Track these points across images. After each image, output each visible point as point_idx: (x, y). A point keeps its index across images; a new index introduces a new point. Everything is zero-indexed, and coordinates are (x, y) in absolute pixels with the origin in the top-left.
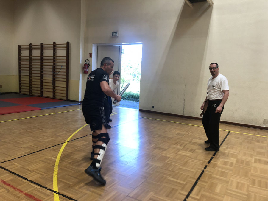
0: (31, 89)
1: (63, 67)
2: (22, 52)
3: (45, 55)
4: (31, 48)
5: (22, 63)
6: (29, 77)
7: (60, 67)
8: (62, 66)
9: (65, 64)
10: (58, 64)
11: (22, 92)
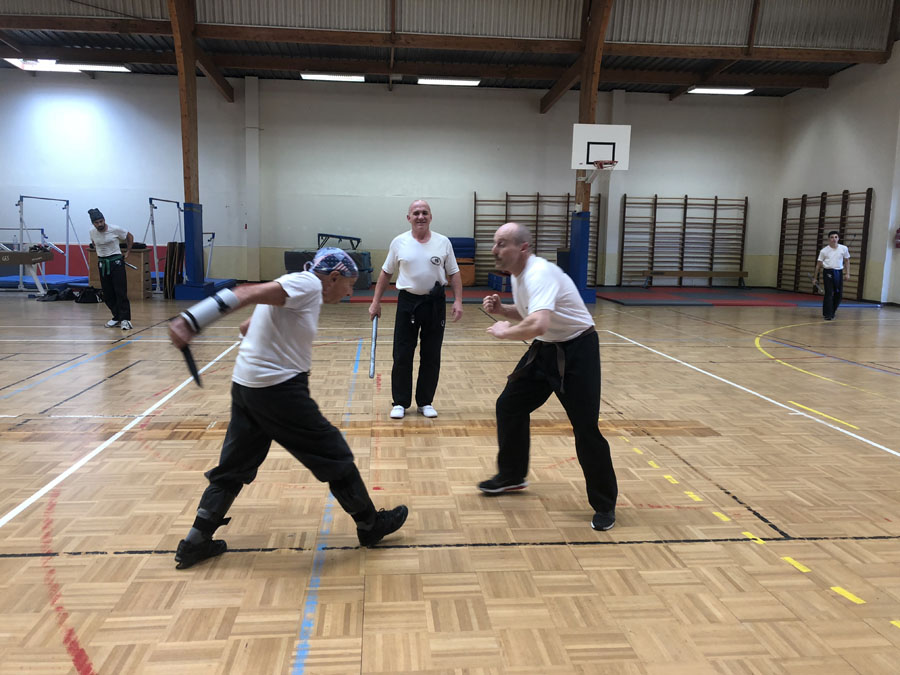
0: (797, 282)
1: (857, 238)
2: (789, 210)
3: (827, 215)
4: (804, 202)
5: (787, 232)
6: (795, 257)
7: (852, 237)
8: (855, 235)
9: (861, 231)
10: (849, 231)
11: (782, 287)
